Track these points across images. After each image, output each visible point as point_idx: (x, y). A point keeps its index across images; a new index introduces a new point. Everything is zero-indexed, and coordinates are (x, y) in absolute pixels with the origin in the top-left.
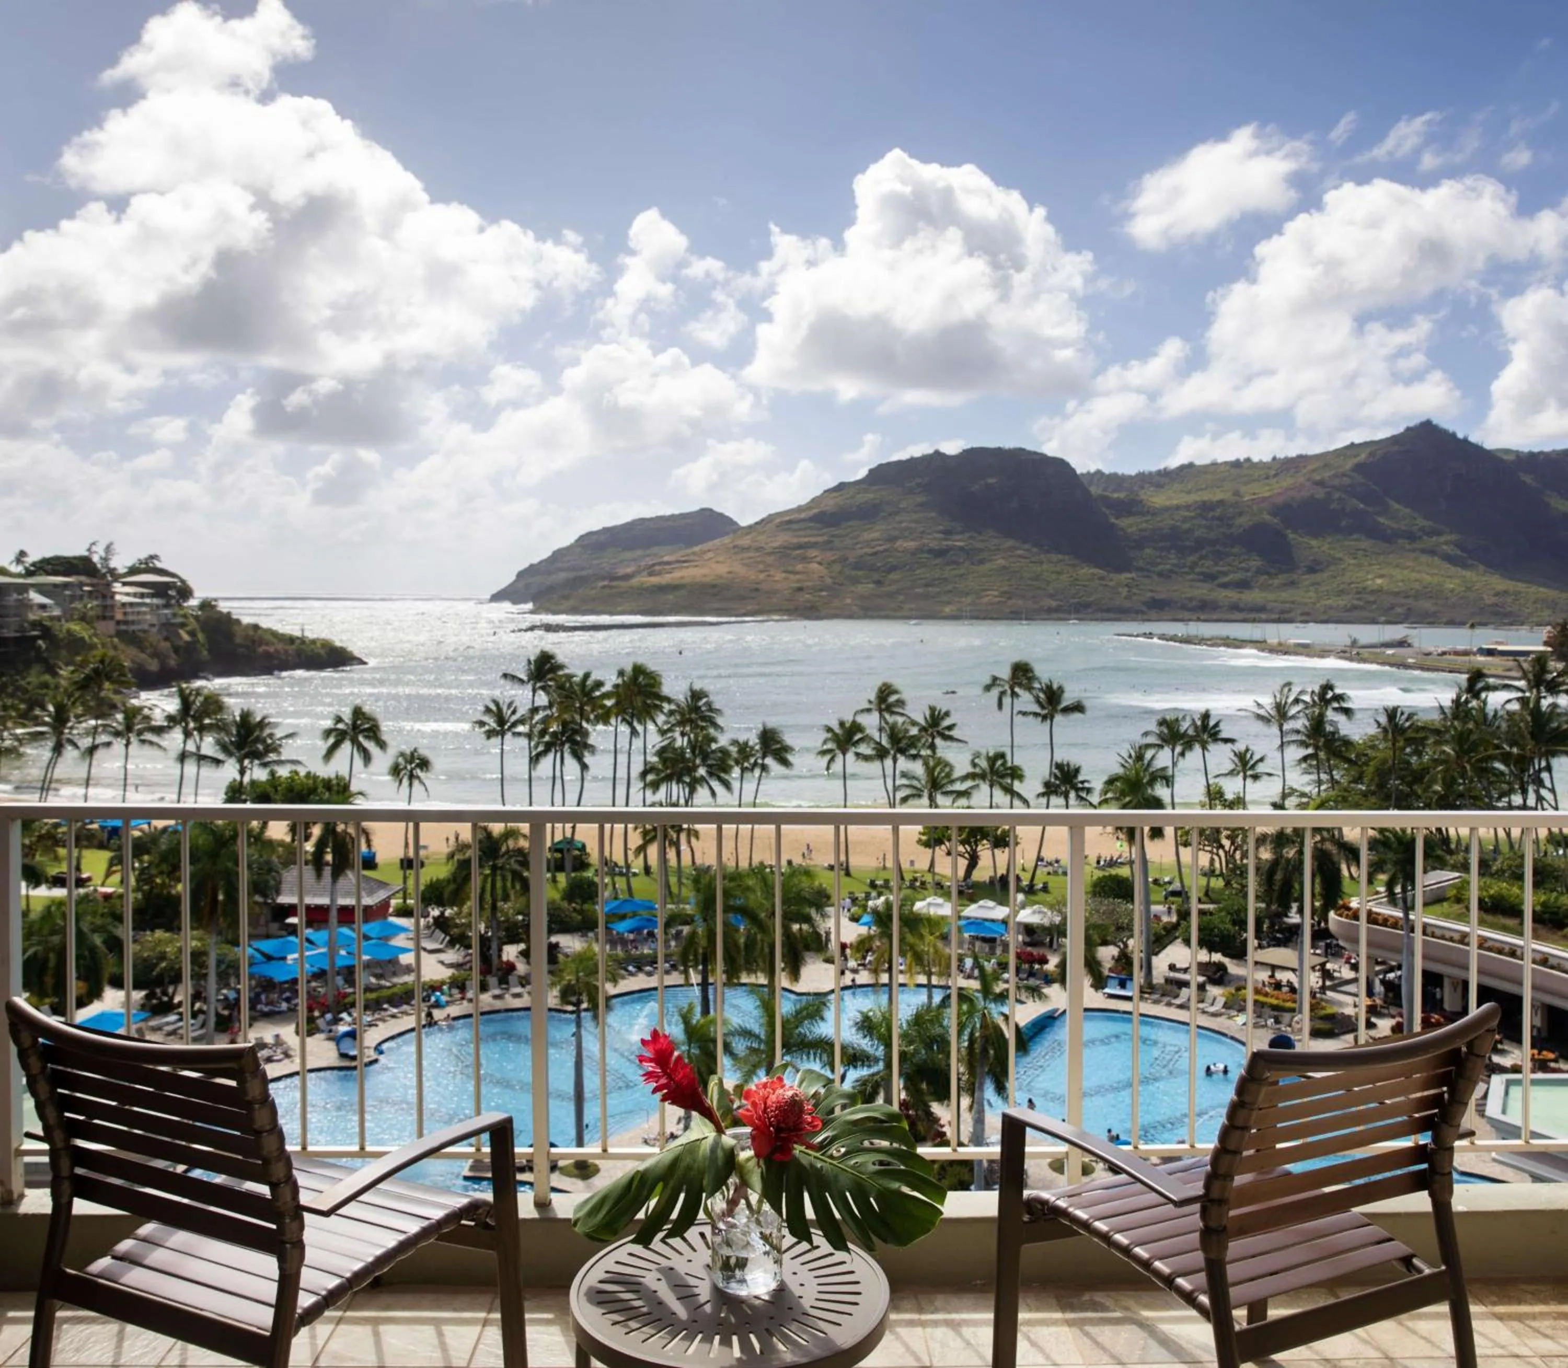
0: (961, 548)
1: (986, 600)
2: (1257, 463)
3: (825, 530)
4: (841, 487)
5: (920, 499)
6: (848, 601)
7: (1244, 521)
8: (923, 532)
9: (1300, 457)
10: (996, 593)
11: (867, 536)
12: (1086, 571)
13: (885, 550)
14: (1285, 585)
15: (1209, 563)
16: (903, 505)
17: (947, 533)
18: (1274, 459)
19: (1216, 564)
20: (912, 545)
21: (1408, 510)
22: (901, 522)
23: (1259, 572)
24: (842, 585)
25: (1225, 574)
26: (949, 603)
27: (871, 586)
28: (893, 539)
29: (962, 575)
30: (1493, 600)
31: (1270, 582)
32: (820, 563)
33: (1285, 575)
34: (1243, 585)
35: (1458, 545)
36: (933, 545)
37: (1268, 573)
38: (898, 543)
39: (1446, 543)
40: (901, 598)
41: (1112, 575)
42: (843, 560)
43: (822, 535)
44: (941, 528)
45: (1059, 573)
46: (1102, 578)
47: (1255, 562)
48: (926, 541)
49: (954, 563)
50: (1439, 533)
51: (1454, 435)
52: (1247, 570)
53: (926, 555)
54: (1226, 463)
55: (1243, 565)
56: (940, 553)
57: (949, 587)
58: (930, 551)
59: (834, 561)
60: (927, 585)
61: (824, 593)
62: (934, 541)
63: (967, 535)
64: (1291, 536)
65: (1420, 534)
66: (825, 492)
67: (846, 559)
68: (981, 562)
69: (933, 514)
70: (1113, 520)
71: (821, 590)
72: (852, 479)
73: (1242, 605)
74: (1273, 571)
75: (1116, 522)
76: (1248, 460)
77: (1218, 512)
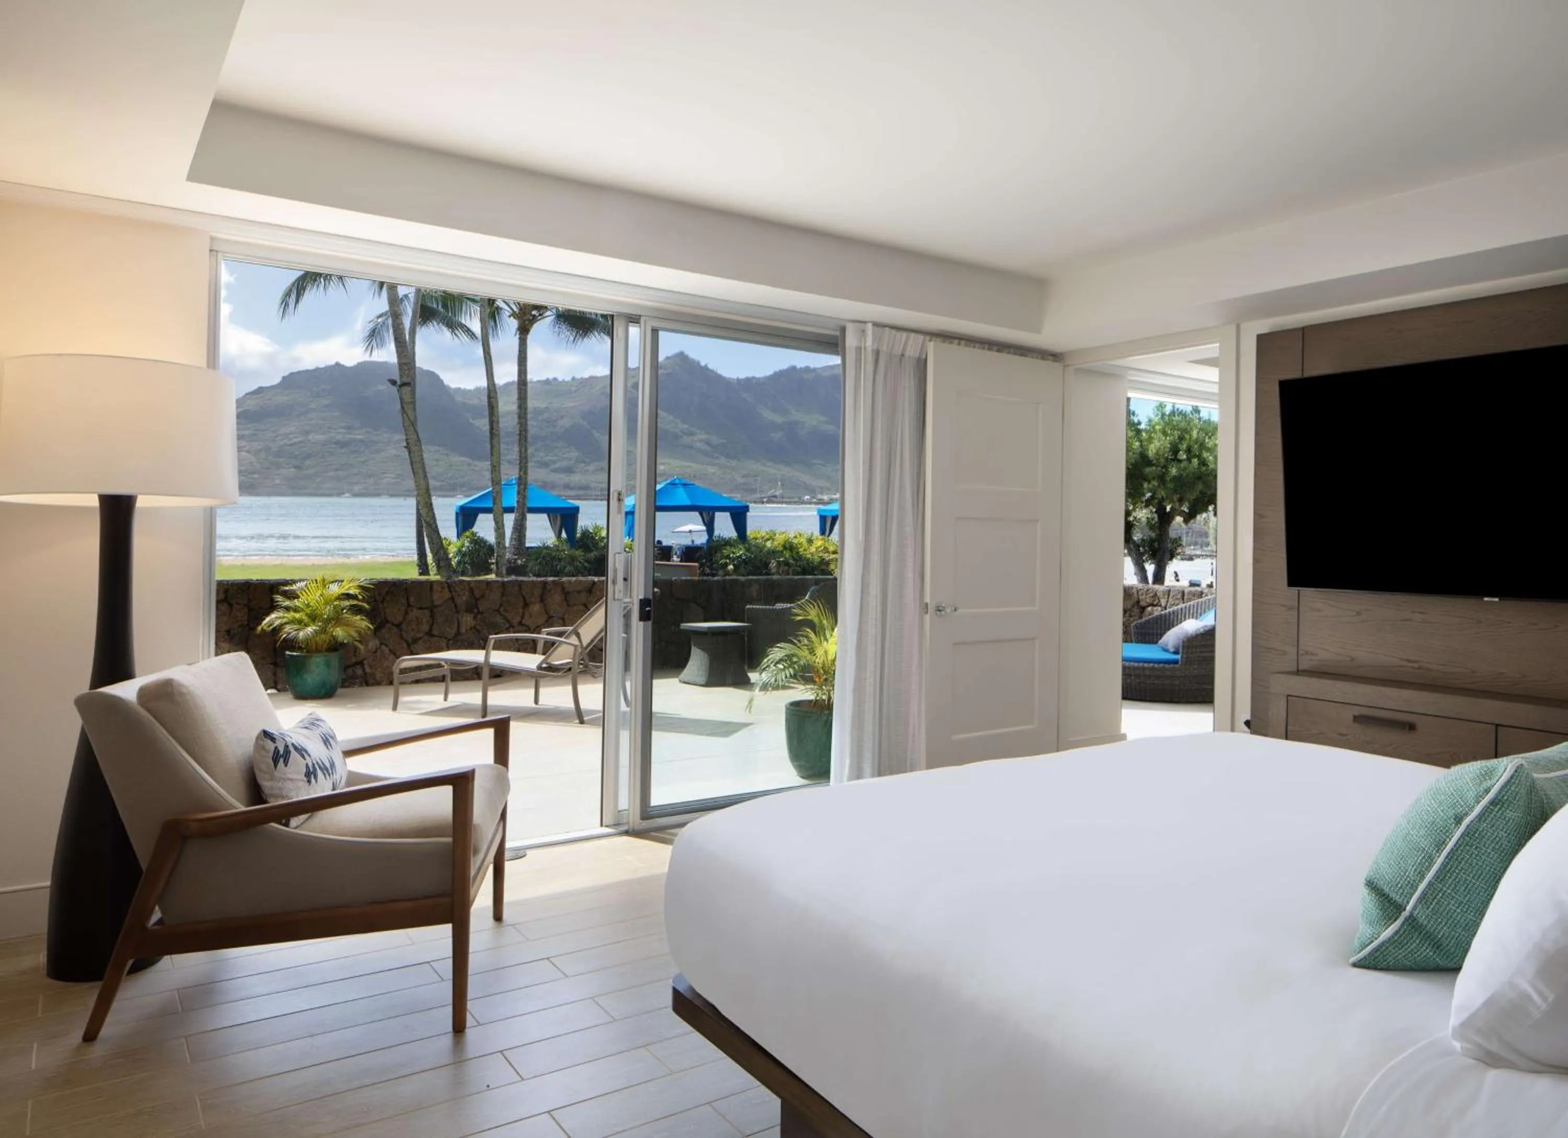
0: (362, 441)
1: (385, 480)
2: (561, 382)
3: (249, 426)
4: (260, 390)
5: (325, 402)
6: (277, 482)
7: (566, 423)
8: (330, 428)
9: (591, 378)
10: (393, 476)
11: (283, 430)
12: (456, 459)
13: (300, 442)
14: (597, 470)
15: (542, 454)
16: (313, 406)
17: (349, 428)
18: (573, 379)
19: (547, 455)
20: (321, 438)
21: (671, 417)
22: (311, 419)
23: (578, 461)
24: (269, 468)
25: (555, 462)
26: (357, 483)
27: (293, 470)
28: (307, 433)
29: (363, 462)
30: (742, 480)
31: (587, 468)
32: (248, 452)
33: (597, 463)
34: (569, 470)
35: (708, 443)
36: (339, 437)
37: (583, 462)
38: (310, 437)
39: (701, 441)
40: (318, 480)
41: (476, 463)
42: (267, 449)
43: (249, 429)
44: (344, 424)
45: (437, 460)
46: (469, 465)
47: (574, 454)
48: (332, 435)
49: (356, 452)
50: (692, 434)
51: (698, 363)
52: (570, 459)
53: (333, 446)
54: (539, 382)
55: (566, 456)
56: (343, 444)
57: (356, 471)
58: (337, 443)
59: (260, 450)
60: (337, 470)
61: (256, 476)
62: (340, 435)
63: (363, 431)
64: (597, 435)
65: (681, 434)
66: (247, 394)
67: (270, 448)
68: (377, 451)
69: (337, 414)
70: (471, 421)
71: (253, 473)
72: (268, 385)
73: (572, 485)
74: (587, 460)
75: (474, 422)
76: (555, 379)
77: (546, 415)
